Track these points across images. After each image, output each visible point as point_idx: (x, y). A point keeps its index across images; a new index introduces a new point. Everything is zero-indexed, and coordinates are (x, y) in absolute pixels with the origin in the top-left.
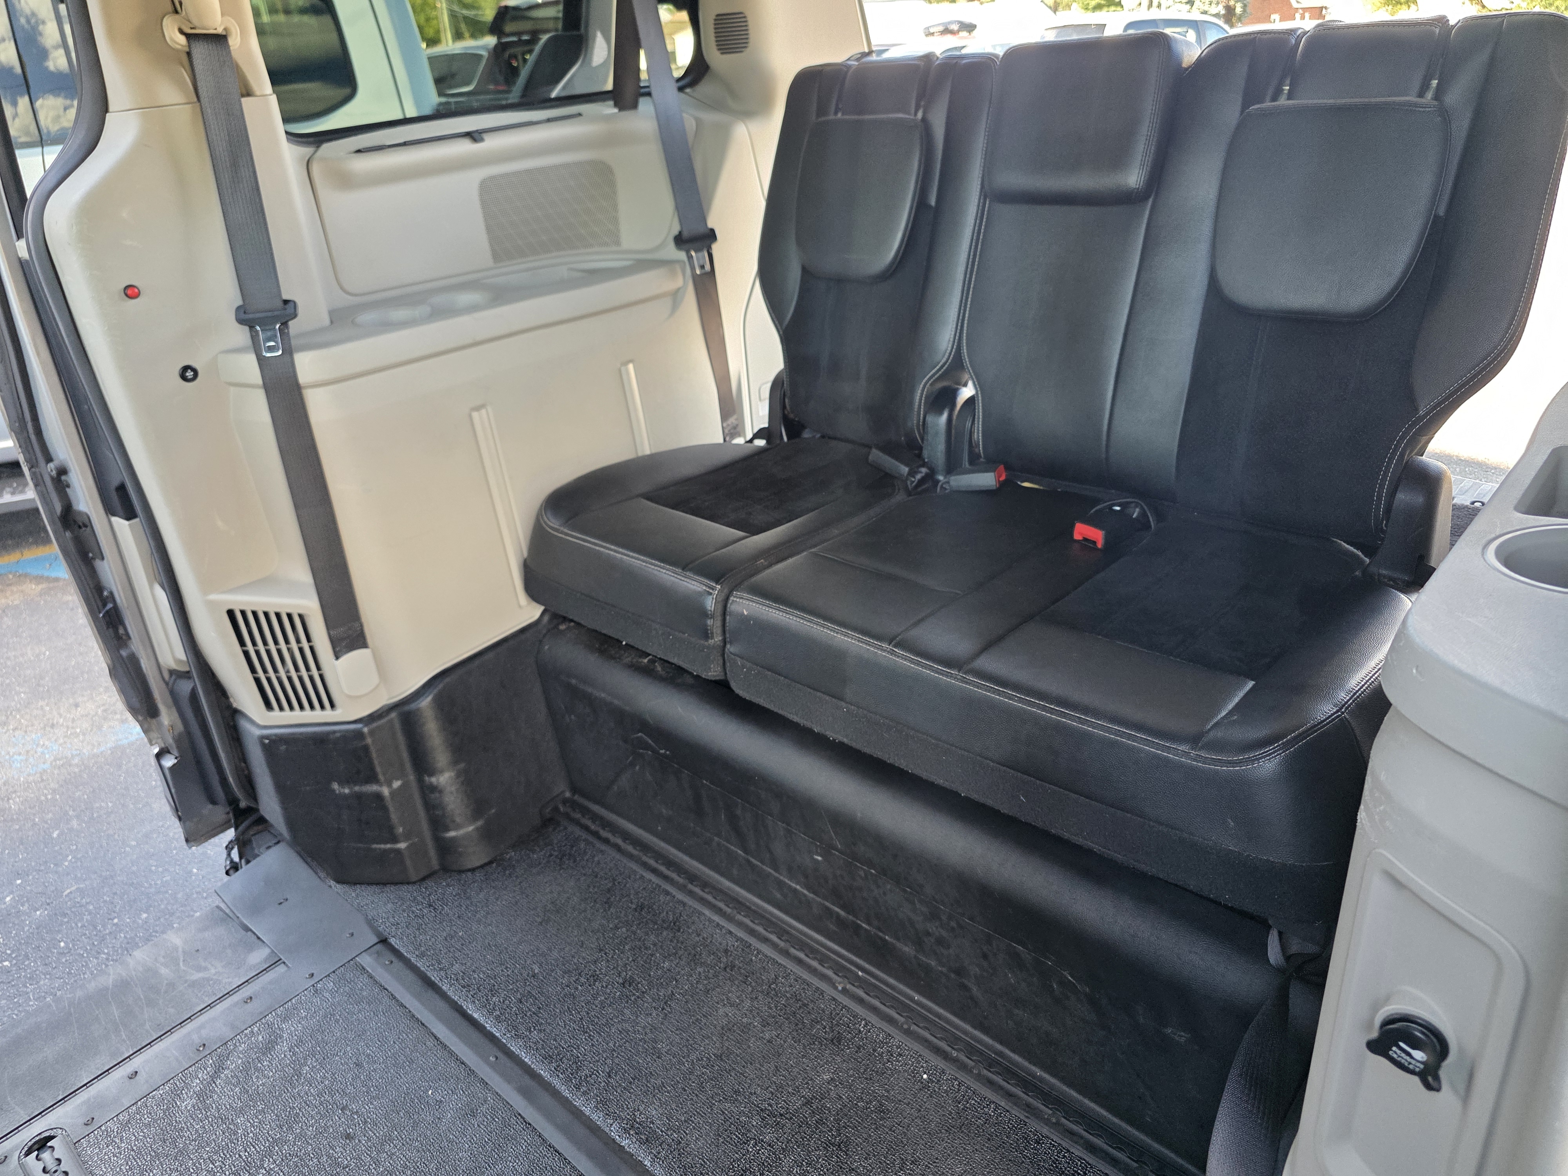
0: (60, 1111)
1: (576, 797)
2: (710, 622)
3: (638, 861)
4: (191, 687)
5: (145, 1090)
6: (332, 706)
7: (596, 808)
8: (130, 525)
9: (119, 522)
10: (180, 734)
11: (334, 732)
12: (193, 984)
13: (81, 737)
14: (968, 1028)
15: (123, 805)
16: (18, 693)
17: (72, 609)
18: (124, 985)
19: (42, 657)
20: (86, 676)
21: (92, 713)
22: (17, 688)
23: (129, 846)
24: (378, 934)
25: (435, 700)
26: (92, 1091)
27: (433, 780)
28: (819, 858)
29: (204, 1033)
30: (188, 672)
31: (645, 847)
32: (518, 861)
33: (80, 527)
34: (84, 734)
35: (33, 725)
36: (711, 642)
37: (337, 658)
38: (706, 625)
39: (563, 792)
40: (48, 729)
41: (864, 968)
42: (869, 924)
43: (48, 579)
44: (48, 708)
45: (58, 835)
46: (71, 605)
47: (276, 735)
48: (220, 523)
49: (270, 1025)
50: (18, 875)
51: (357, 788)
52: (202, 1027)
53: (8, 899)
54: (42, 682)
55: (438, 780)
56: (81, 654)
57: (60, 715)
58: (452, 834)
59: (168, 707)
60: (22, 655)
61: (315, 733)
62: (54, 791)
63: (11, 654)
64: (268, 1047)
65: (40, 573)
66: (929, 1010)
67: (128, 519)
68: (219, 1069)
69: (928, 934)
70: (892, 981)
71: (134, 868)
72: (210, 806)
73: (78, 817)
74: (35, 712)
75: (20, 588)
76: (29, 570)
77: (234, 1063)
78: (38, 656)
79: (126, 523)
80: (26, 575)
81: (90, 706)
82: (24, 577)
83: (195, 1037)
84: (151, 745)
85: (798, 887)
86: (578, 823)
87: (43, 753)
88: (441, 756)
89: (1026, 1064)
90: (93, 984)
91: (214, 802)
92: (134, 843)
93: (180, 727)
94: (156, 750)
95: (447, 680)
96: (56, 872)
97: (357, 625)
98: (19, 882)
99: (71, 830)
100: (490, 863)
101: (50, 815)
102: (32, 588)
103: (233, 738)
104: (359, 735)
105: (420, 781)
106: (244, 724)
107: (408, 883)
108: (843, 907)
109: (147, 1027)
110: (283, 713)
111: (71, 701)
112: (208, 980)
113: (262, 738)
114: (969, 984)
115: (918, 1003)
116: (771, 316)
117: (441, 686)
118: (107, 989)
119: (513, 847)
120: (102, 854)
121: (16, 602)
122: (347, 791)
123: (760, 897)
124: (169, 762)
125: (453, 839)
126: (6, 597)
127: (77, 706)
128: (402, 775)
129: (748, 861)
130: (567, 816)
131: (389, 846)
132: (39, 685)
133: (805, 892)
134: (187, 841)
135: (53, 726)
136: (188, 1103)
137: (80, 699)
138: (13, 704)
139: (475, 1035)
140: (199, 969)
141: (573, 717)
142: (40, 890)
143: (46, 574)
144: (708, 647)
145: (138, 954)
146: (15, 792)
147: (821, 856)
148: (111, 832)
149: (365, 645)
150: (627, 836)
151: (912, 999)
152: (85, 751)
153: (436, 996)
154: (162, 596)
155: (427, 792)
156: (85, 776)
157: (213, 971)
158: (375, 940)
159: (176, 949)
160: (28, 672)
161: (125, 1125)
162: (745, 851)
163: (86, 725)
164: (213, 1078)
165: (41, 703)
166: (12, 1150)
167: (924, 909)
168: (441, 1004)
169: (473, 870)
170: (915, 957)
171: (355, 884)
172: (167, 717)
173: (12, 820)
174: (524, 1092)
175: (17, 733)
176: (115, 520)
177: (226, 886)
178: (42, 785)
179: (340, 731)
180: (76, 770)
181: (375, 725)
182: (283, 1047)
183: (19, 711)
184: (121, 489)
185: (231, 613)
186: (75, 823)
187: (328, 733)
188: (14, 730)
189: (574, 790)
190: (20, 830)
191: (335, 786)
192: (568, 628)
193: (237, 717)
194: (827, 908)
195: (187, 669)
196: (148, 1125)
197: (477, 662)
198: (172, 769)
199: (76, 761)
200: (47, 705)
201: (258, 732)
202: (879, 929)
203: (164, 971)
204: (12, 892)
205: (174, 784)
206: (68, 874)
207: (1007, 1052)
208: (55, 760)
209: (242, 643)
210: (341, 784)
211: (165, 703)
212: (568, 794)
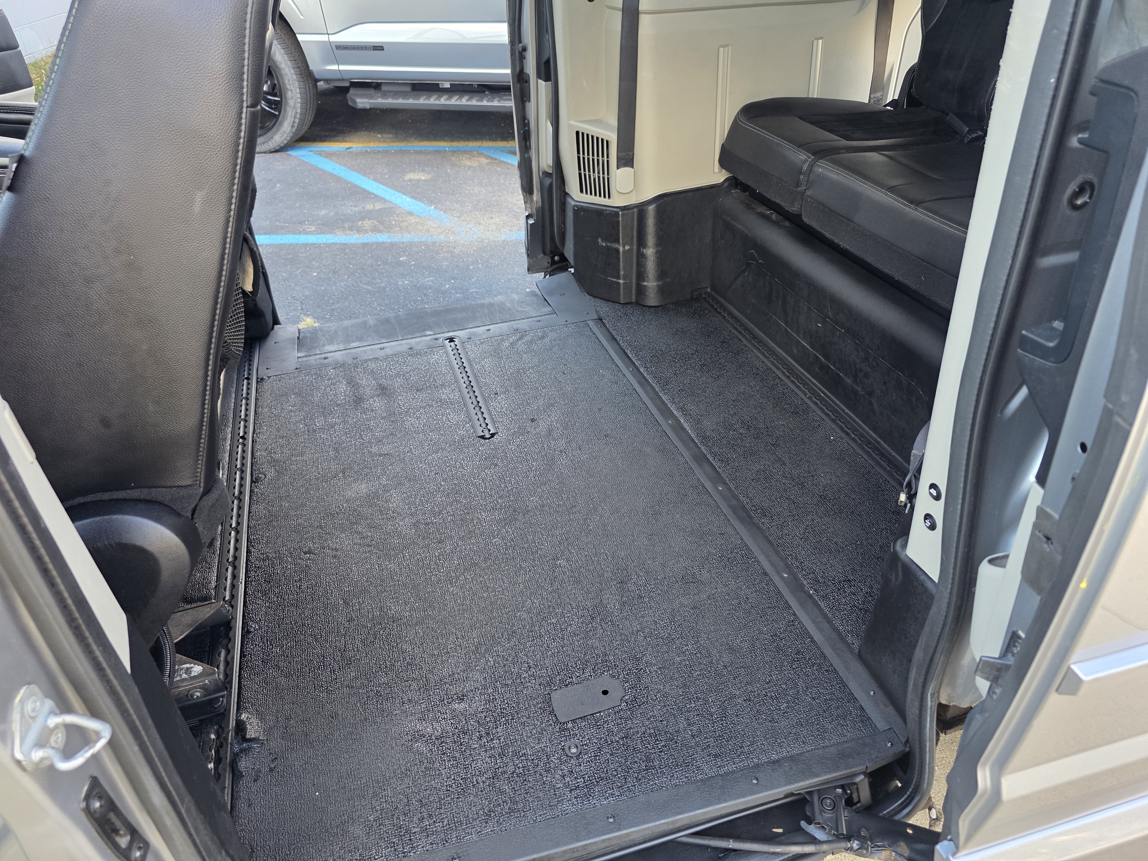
0: (459, 332)
1: (713, 293)
2: (802, 177)
3: (732, 325)
4: (550, 182)
5: (492, 335)
6: (609, 197)
7: (721, 300)
8: (545, 85)
9: (541, 83)
10: (539, 208)
11: (606, 210)
12: (518, 311)
13: (491, 232)
14: (867, 428)
15: (502, 265)
16: (468, 206)
17: (499, 175)
18: (491, 305)
19: (481, 193)
20: (499, 206)
21: (498, 223)
22: (468, 204)
23: (501, 281)
24: (598, 315)
25: (656, 207)
26: (472, 330)
27: (644, 251)
28: (820, 325)
29: (518, 326)
30: (550, 174)
31: (737, 320)
32: (672, 309)
33: (524, 82)
34: (492, 231)
35: (471, 221)
36: (799, 189)
37: (618, 169)
38: (799, 178)
39: (707, 288)
40: (477, 224)
41: (824, 392)
42: (834, 366)
43: (492, 158)
44: (479, 216)
45: (472, 268)
46: (499, 172)
47: (581, 206)
48: (584, 83)
49: (545, 332)
50: (453, 279)
51: (609, 244)
52: (518, 324)
53: (447, 286)
54: (479, 204)
55: (646, 251)
56: (499, 196)
57: (484, 220)
58: (645, 283)
59: (538, 191)
60: (473, 190)
61: (598, 209)
62: (474, 250)
63: (468, 188)
64: (542, 338)
65: (488, 154)
66: (850, 417)
67: (545, 81)
68: (521, 338)
69: (861, 371)
70: (837, 402)
71: (501, 291)
72: (542, 255)
73: (482, 264)
74: (473, 216)
75: (478, 159)
76: (484, 152)
77: (528, 338)
78: (480, 192)
79: (544, 83)
80: (482, 154)
81: (498, 219)
82: (481, 154)
83: (515, 326)
84: (526, 210)
85: (806, 345)
86: (709, 303)
87: (473, 234)
88: (651, 239)
89: (889, 449)
90: (479, 301)
91: (544, 253)
92: (503, 281)
93: (540, 204)
94: (527, 214)
95: (666, 199)
96: (469, 282)
97: (631, 153)
98: (453, 281)
99: (478, 268)
100: (659, 306)
101: (471, 260)
102: (484, 161)
103: (562, 209)
104: (617, 214)
105: (638, 250)
106: (569, 200)
107: (619, 303)
108: (824, 356)
109: (497, 318)
110: (587, 196)
111: (490, 215)
112: (524, 311)
113: (575, 206)
114: (874, 402)
115: (846, 414)
116: (921, 21)
117: (662, 201)
118: (484, 304)
119: (673, 303)
120: (488, 281)
121: (475, 165)
122: (604, 244)
123: (786, 353)
124: (531, 221)
125: (646, 286)
126: (471, 162)
127: (492, 218)
128: (631, 244)
129: (786, 330)
130: (705, 299)
131: (615, 280)
132: (477, 205)
133: (808, 347)
134: (528, 270)
135: (479, 224)
136: (506, 344)
137: (494, 216)
138: (465, 210)
139: (627, 360)
140: (522, 307)
141: (723, 242)
142: (460, 287)
143: (491, 155)
144: (796, 192)
145: (499, 297)
146: (458, 246)
147: (821, 324)
148: (494, 274)
149: (632, 167)
150: (730, 313)
151: (844, 411)
152: (491, 238)
153: (616, 344)
154: (550, 129)
155: (640, 257)
156: (489, 248)
157: (527, 309)
158: (597, 318)
159: (515, 299)
160: (474, 198)
161: (482, 343)
162: (786, 324)
163: (494, 228)
164: (518, 340)
165: (477, 213)
166: (442, 337)
167: (863, 355)
168: (617, 347)
169: (650, 307)
170: (852, 386)
171: (595, 297)
172: (536, 196)
173: (455, 257)
174: (640, 383)
175: (464, 223)
176: (539, 81)
177: (541, 281)
178: (470, 247)
179: (609, 210)
180: (485, 245)
181: (625, 212)
182: (547, 340)
183: (466, 213)
184: (548, 62)
185: (577, 133)
186: (480, 266)
187: (603, 210)
188: (463, 221)
189: (713, 288)
190: (457, 261)
191: (600, 240)
192: (736, 192)
193: (567, 196)
194: (817, 357)
195: (551, 172)
196: (490, 346)
197: (683, 195)
198: (531, 224)
199: (486, 241)
200: (479, 214)
201: (573, 203)
202: (838, 369)
203: (508, 304)
204: (449, 284)
205: (530, 235)
206: (473, 284)
207: (882, 443)
208: (478, 238)
209: (578, 152)
210: (602, 240)
211: (537, 189)
212: (709, 290)
